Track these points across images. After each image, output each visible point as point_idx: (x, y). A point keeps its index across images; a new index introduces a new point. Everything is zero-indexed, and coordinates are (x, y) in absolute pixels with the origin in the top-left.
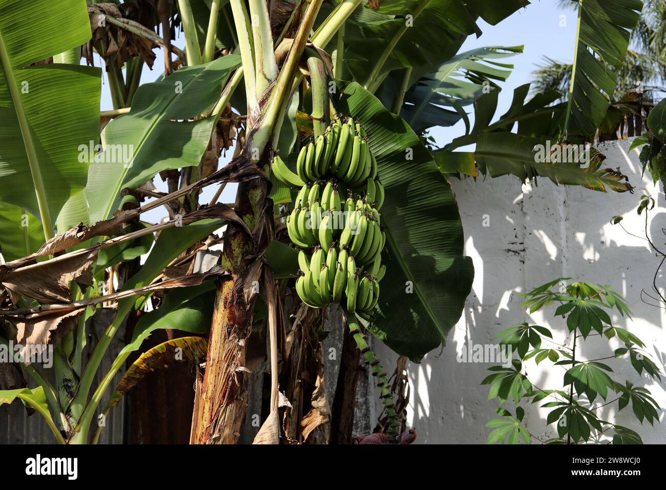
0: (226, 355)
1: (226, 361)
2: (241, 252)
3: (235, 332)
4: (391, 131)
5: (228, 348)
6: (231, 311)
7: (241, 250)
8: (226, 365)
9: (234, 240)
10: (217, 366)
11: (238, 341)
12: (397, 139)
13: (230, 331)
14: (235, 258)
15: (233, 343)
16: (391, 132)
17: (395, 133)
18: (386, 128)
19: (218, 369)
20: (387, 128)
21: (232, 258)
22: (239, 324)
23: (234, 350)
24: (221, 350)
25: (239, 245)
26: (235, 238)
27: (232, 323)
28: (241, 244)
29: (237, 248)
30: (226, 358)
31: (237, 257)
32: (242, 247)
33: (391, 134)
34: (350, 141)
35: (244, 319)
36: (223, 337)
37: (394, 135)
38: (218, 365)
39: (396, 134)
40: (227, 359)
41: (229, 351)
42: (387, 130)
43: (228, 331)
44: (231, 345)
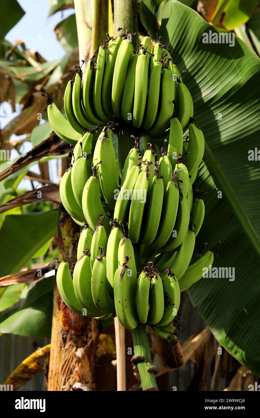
0: (63, 367)
1: (63, 374)
2: (72, 241)
3: (71, 339)
4: (225, 57)
5: (64, 358)
6: (65, 313)
7: (71, 238)
8: (63, 379)
9: (63, 227)
10: (54, 379)
11: (76, 350)
12: (235, 68)
13: (66, 338)
14: (66, 249)
15: (69, 352)
16: (226, 59)
17: (231, 59)
18: (217, 54)
19: (56, 383)
20: (219, 55)
21: (63, 249)
22: (75, 329)
23: (72, 361)
24: (58, 360)
25: (69, 232)
26: (64, 224)
27: (67, 328)
28: (71, 232)
29: (66, 236)
30: (63, 370)
31: (68, 247)
32: (72, 234)
33: (226, 62)
34: (130, 64)
35: (81, 323)
36: (59, 345)
37: (230, 63)
38: (56, 378)
39: (233, 60)
40: (65, 371)
41: (65, 362)
42: (219, 57)
43: (63, 338)
44: (68, 355)
